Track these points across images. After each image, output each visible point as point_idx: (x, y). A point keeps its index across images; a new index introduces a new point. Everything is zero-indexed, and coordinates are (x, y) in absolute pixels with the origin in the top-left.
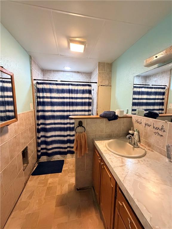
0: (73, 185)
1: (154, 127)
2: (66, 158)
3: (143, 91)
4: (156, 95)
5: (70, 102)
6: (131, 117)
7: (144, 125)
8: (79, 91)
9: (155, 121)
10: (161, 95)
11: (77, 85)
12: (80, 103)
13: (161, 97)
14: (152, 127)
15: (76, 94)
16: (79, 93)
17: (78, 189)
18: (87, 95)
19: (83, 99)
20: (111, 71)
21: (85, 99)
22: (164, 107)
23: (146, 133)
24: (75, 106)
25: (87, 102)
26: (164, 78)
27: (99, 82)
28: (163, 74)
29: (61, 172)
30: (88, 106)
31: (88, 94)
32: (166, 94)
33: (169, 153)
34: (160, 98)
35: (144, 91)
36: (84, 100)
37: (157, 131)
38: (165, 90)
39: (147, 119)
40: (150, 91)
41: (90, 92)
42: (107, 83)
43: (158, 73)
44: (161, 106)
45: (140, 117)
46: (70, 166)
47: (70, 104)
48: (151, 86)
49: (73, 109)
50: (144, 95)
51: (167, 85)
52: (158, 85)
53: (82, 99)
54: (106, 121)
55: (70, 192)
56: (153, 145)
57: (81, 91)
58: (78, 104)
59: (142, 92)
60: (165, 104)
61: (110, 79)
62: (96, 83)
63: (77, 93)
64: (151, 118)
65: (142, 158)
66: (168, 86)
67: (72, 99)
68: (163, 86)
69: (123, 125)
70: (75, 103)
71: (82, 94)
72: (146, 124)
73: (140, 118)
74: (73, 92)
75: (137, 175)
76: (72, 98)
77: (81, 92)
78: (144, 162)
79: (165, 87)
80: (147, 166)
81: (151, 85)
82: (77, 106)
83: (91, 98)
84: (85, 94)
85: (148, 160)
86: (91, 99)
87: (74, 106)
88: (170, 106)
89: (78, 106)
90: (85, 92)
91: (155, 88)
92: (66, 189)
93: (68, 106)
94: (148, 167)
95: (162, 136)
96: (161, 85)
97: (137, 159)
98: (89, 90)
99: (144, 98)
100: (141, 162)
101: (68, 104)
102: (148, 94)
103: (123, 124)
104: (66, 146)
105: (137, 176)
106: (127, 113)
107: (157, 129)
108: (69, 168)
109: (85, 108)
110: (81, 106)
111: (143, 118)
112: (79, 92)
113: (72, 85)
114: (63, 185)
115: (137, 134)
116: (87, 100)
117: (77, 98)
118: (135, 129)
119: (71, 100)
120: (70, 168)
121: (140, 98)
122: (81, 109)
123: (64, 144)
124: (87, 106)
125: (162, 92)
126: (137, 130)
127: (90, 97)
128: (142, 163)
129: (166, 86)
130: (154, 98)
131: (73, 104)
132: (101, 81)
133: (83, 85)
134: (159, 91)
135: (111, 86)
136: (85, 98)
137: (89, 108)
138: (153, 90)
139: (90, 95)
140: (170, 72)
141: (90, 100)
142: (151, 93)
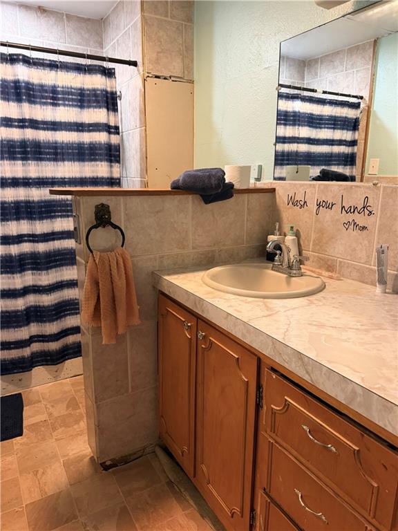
0: (82, 460)
1: (343, 207)
2: (28, 387)
3: (297, 110)
4: (334, 128)
5: (24, 144)
6: (274, 190)
7: (316, 207)
8: (63, 93)
9: (346, 188)
10: (348, 130)
11: (53, 66)
12: (69, 146)
13: (347, 135)
14: (337, 208)
15: (50, 107)
16: (64, 105)
17: (108, 463)
18: (98, 115)
19: (82, 131)
20: (190, 19)
21: (89, 131)
22: (355, 171)
23: (321, 231)
24: (49, 160)
25: (100, 144)
26: (355, 70)
27: (146, 62)
28: (354, 57)
29: (21, 434)
30: (107, 160)
31: (105, 110)
32: (362, 125)
33: (381, 270)
34: (345, 141)
35: (301, 111)
36: (86, 138)
37: (350, 217)
38: (359, 111)
39: (322, 187)
40: (318, 113)
41: (110, 101)
42: (176, 68)
43: (338, 53)
44: (348, 167)
45: (301, 185)
46: (53, 406)
47: (25, 153)
48: (319, 95)
49: (41, 175)
50: (300, 128)
51: (366, 96)
52: (342, 95)
53: (78, 130)
54: (193, 202)
55: (76, 482)
56: (340, 262)
57: (72, 94)
58: (63, 154)
59: (294, 116)
60: (359, 161)
61: (187, 52)
62: (134, 64)
63: (54, 105)
64: (334, 182)
65: (318, 294)
66: (367, 99)
67: (32, 127)
68: (354, 97)
69: (247, 220)
70: (49, 148)
71: (76, 110)
72: (319, 205)
73: (301, 190)
74: (34, 96)
75: (315, 325)
76: (34, 124)
77: (73, 100)
78: (324, 301)
79: (359, 104)
80: (334, 307)
81: (320, 90)
82: (60, 163)
83: (117, 128)
84: (89, 107)
85: (334, 297)
86: (118, 133)
87: (44, 163)
88: (371, 167)
89: (63, 160)
90: (89, 101)
91: (332, 103)
92: (56, 478)
93: (20, 162)
94: (337, 308)
95: (364, 228)
96: (349, 96)
97: (306, 298)
98: (107, 92)
99: (301, 136)
100: (315, 302)
101: (15, 153)
102: (312, 123)
103: (249, 214)
104: (23, 333)
105: (315, 327)
106: (258, 179)
107: (352, 211)
108: (50, 415)
109: (93, 172)
110: (77, 163)
111: (310, 185)
112: (64, 99)
113: (27, 61)
114: (41, 471)
115: (294, 239)
116: (101, 137)
117: (54, 126)
118: (286, 228)
119: (30, 134)
120: (56, 414)
121: (289, 138)
122: (78, 175)
123: (17, 327)
124: (101, 160)
125: (352, 119)
126: (292, 228)
127: (112, 124)
128: (321, 303)
129: (362, 98)
130: (328, 138)
131: (40, 153)
132: (154, 55)
133: (79, 69)
134: (344, 115)
135: (191, 82)
136: (90, 125)
137: (111, 172)
138: (327, 111)
139: (111, 114)
140: (372, 50)
141: (112, 136)
142: (321, 119)
